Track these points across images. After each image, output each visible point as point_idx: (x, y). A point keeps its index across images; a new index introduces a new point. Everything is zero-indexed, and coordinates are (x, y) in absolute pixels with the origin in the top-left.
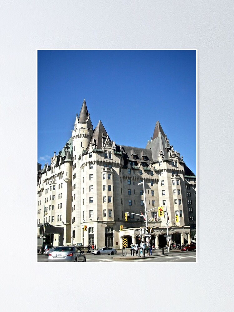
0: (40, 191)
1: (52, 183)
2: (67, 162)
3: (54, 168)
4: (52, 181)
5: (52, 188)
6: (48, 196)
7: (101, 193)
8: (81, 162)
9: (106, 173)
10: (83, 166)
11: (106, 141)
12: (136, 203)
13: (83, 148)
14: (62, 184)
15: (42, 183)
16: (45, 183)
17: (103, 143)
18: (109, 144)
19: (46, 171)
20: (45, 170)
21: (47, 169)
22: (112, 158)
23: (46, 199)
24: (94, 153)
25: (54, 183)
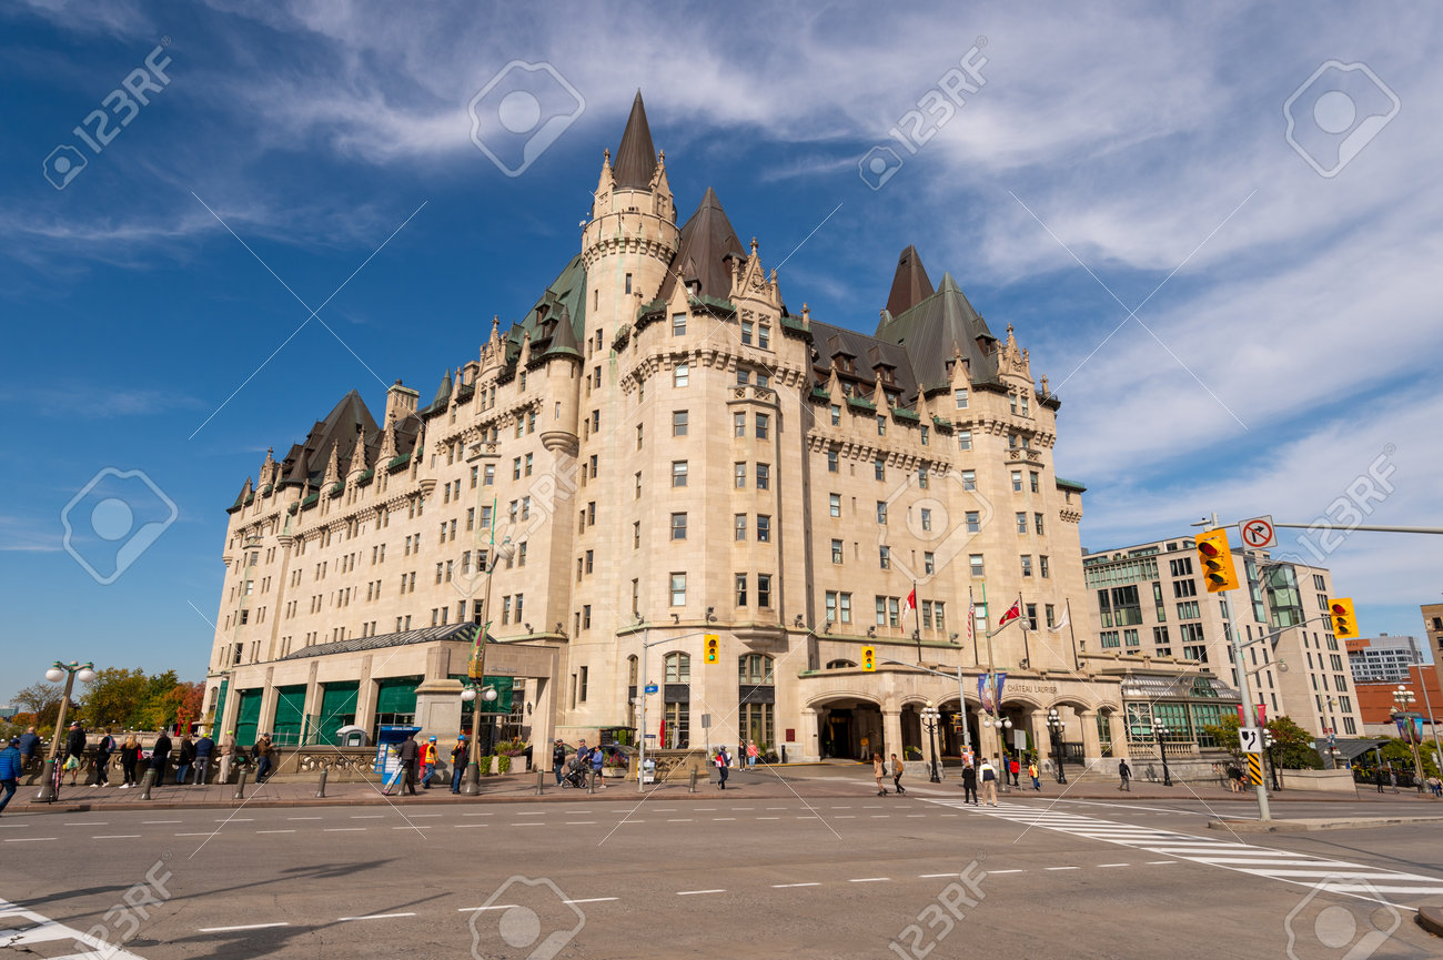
0: (417, 494)
1: (484, 449)
2: (558, 356)
3: (493, 389)
4: (478, 446)
5: (480, 476)
6: (458, 510)
7: (727, 499)
8: (629, 361)
9: (747, 408)
10: (636, 374)
11: (748, 270)
12: (861, 557)
13: (641, 296)
14: (530, 456)
15: (427, 457)
16: (444, 458)
17: (735, 277)
18: (759, 281)
19: (452, 402)
20: (447, 399)
21: (455, 395)
22: (770, 348)
23: (444, 524)
24: (696, 314)
25: (491, 453)
